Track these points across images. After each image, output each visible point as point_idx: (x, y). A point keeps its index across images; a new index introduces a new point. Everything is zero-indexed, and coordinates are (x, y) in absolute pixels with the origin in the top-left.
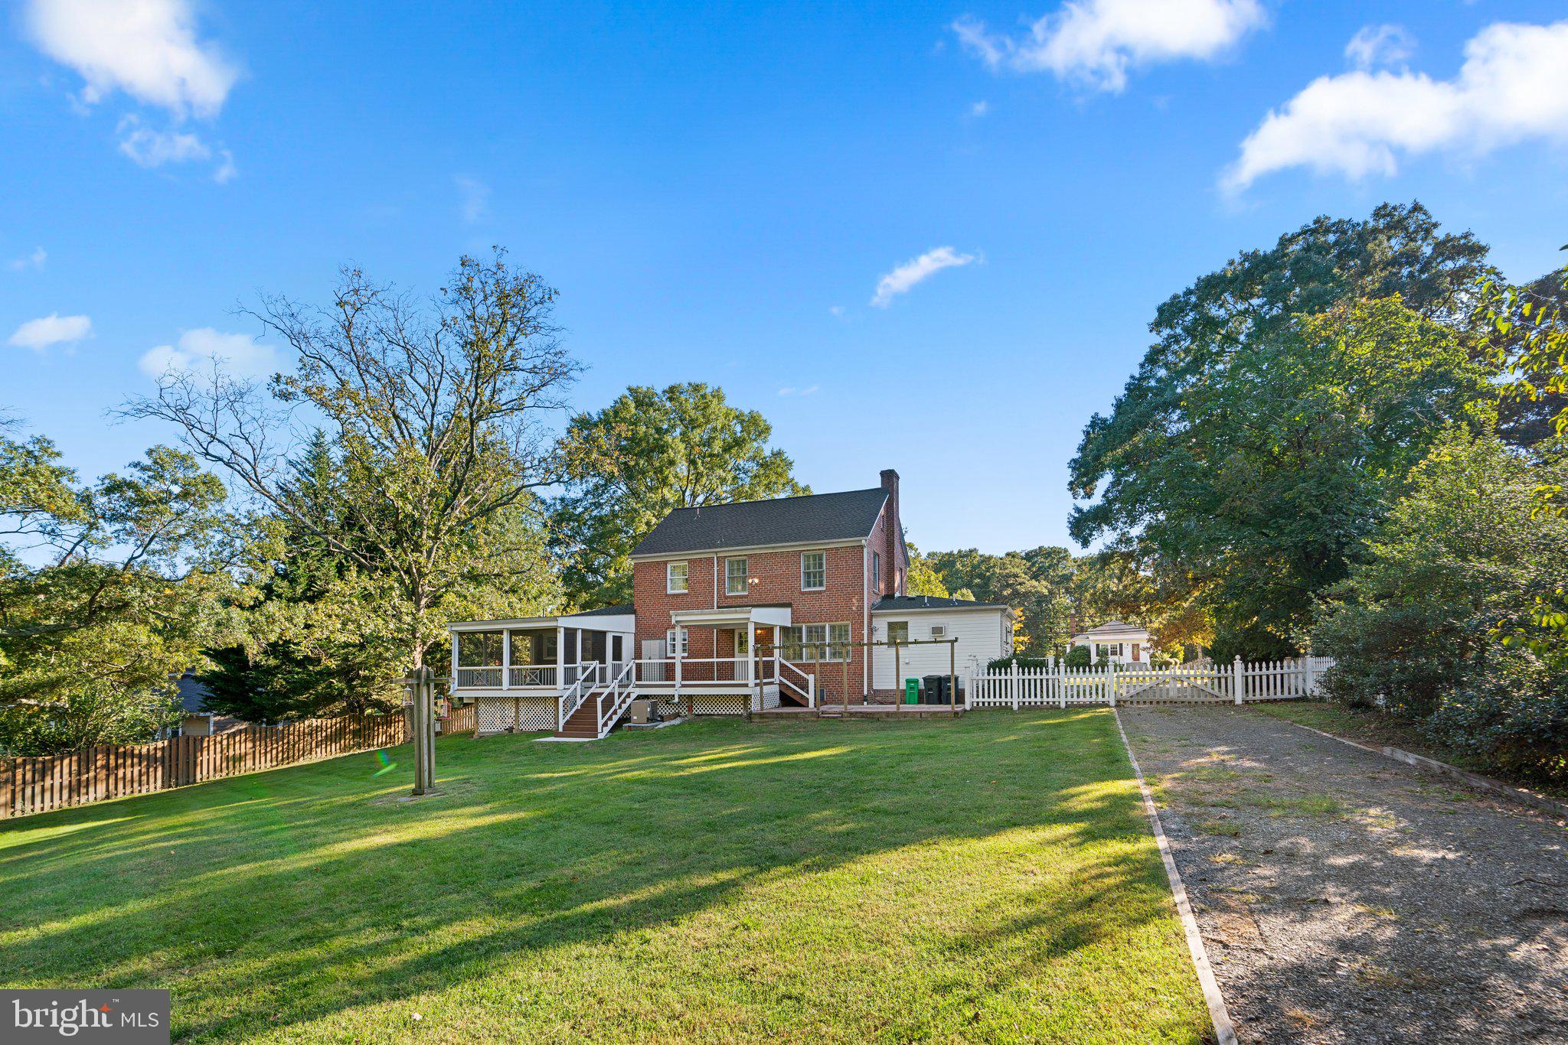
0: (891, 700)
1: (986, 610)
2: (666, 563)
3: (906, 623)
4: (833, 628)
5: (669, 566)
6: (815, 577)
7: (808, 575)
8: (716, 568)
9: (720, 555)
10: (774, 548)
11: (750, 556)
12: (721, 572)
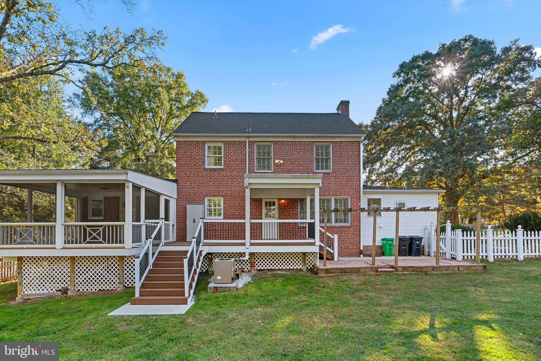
0: (369, 253)
1: (427, 193)
2: (204, 143)
3: (380, 199)
4: (336, 200)
5: (206, 146)
6: (322, 162)
7: (317, 160)
8: (247, 150)
9: (251, 139)
10: (295, 137)
11: (275, 143)
12: (251, 153)
